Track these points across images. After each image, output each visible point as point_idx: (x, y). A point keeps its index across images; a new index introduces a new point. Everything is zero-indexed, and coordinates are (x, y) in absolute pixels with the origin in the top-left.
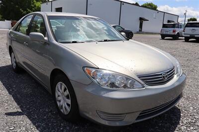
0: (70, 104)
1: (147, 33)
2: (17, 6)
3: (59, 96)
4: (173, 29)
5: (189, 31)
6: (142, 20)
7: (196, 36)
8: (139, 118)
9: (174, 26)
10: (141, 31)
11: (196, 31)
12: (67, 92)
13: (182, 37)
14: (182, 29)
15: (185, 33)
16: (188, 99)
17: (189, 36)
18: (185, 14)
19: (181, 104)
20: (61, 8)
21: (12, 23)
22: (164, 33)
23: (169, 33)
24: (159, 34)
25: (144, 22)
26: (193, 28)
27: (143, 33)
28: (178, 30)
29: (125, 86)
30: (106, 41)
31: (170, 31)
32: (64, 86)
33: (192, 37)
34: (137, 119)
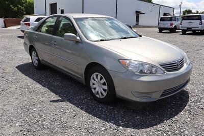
0: (107, 89)
1: (144, 27)
2: (7, 2)
3: (94, 84)
4: (170, 22)
5: (186, 24)
6: (138, 13)
7: (193, 29)
8: (162, 96)
9: (171, 19)
10: (137, 24)
11: (193, 24)
12: (104, 80)
13: (179, 29)
14: (179, 22)
15: (182, 25)
16: (192, 84)
17: (186, 28)
18: (180, 6)
19: (188, 88)
20: (56, 3)
21: (4, 21)
22: (162, 26)
23: (166, 27)
24: (156, 27)
25: (140, 16)
26: (190, 21)
27: (140, 27)
28: (175, 23)
29: (151, 73)
30: (125, 38)
31: (167, 24)
32: (100, 75)
33: (189, 29)
34: (161, 97)
